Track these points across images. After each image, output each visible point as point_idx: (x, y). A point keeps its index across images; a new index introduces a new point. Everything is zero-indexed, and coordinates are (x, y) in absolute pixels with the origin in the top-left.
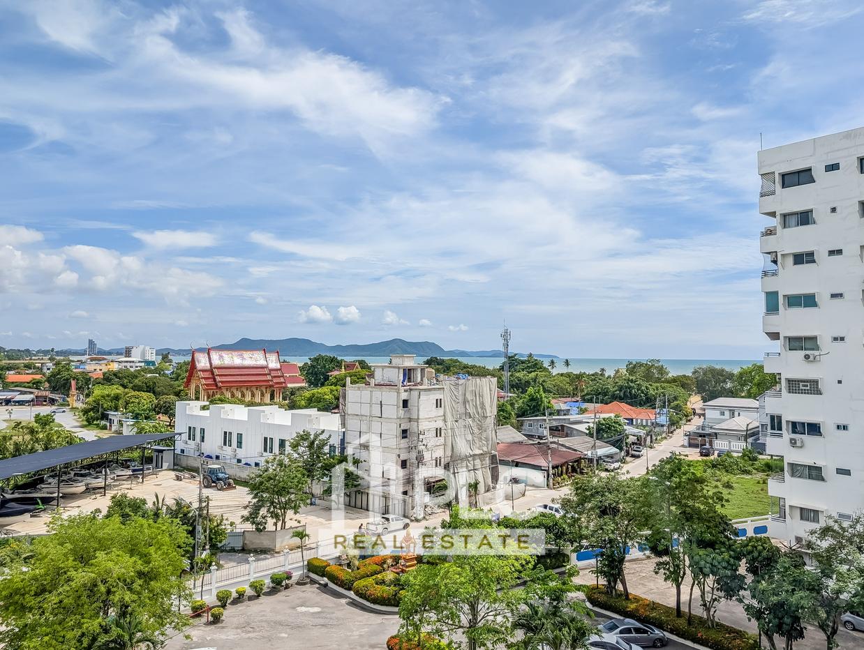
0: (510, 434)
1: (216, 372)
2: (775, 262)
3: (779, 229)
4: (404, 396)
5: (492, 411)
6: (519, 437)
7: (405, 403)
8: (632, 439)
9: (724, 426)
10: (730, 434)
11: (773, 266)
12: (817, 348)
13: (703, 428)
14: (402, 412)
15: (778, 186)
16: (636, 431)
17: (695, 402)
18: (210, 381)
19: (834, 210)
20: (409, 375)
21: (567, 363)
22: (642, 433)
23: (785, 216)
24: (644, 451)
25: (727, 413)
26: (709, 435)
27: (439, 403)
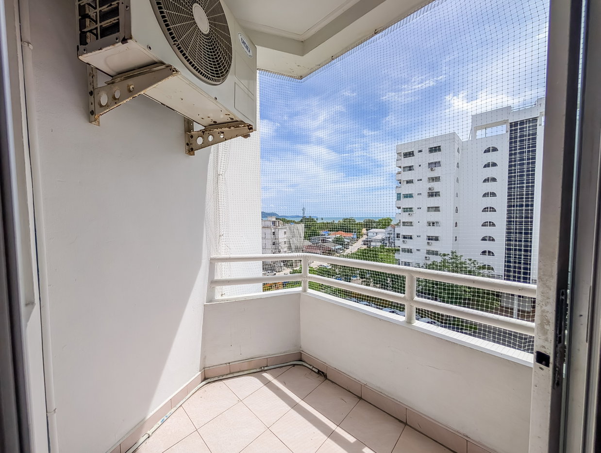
0: (307, 243)
2: (400, 183)
3: (402, 172)
4: (273, 231)
5: (303, 235)
6: (310, 244)
7: (274, 233)
8: (346, 243)
9: (374, 238)
10: (376, 241)
11: (400, 185)
12: (413, 211)
13: (367, 239)
14: (272, 236)
15: (402, 157)
16: (347, 240)
17: (364, 231)
19: (420, 166)
20: (274, 223)
21: (322, 219)
22: (349, 241)
23: (404, 168)
24: (350, 247)
25: (375, 234)
26: (370, 241)
27: (285, 233)
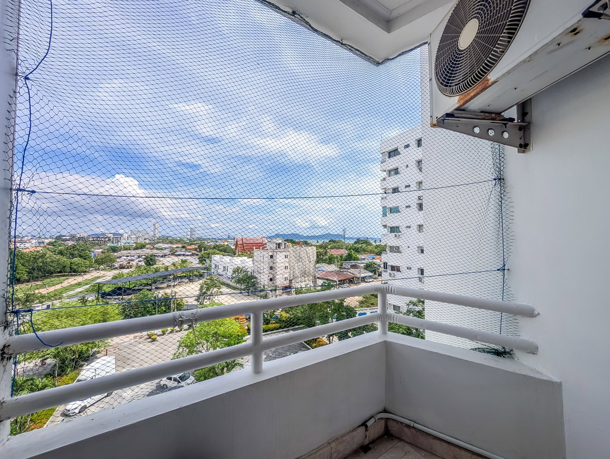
1: (244, 245)
3: (387, 177)
4: (271, 254)
5: (315, 259)
7: (271, 257)
11: (385, 195)
12: (399, 232)
15: (387, 157)
18: (242, 248)
20: (279, 246)
23: (389, 171)
27: (286, 256)
